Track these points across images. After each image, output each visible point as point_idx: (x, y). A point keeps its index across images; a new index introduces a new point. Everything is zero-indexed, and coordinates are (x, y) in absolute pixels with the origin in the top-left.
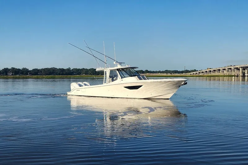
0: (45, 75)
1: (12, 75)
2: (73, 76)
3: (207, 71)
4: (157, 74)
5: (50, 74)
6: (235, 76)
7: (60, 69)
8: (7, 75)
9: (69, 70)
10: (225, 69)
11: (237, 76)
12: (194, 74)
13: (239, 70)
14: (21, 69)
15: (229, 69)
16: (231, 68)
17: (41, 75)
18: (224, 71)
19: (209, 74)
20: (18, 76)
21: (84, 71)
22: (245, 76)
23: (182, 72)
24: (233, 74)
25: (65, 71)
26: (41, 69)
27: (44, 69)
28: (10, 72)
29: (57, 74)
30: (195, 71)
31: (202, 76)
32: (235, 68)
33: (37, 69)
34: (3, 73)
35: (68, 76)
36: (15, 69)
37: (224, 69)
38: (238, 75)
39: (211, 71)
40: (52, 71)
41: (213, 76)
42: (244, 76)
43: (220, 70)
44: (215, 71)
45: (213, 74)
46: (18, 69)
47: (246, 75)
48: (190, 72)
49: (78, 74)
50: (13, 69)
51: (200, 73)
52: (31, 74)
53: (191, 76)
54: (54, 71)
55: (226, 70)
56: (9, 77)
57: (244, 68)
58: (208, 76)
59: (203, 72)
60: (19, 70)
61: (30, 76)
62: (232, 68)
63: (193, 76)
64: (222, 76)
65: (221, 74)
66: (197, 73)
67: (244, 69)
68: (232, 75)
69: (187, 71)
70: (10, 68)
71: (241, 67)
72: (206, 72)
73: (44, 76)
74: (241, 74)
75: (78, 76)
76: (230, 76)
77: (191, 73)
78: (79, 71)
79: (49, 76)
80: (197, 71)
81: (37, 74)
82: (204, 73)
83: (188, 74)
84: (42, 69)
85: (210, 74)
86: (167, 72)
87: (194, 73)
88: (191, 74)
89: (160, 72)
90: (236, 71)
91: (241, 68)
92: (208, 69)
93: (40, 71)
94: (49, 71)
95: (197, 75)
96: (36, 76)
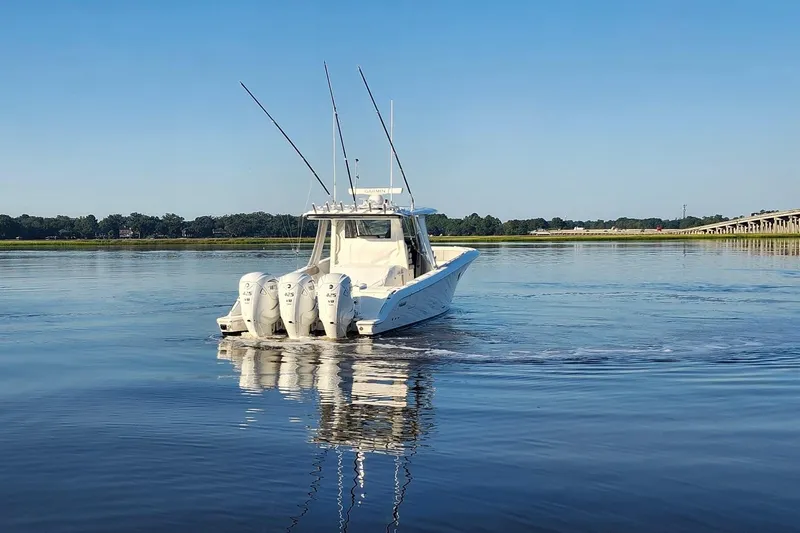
0: (234, 236)
1: (134, 236)
3: (761, 218)
4: (591, 231)
5: (250, 232)
7: (278, 217)
8: (117, 235)
12: (714, 229)
14: (161, 219)
17: (222, 235)
19: (766, 231)
20: (150, 239)
23: (676, 224)
25: (296, 225)
26: (222, 218)
27: (230, 217)
28: (128, 228)
29: (270, 235)
30: (719, 219)
31: (743, 237)
33: (210, 218)
34: (105, 232)
35: (305, 239)
36: (141, 219)
39: (772, 220)
40: (254, 225)
41: (780, 237)
44: (786, 218)
45: (779, 230)
46: (152, 218)
48: (701, 223)
50: (136, 216)
51: (735, 226)
52: (190, 233)
53: (704, 238)
54: (260, 222)
56: (125, 244)
58: (762, 237)
59: (746, 224)
60: (155, 220)
61: (188, 240)
63: (712, 238)
66: (724, 227)
69: (692, 222)
70: (126, 214)
72: (758, 222)
73: (231, 240)
77: (708, 227)
79: (247, 239)
80: (727, 220)
81: (208, 233)
82: (750, 227)
83: (697, 231)
84: (225, 218)
85: (768, 231)
86: (623, 223)
87: (717, 226)
88: (705, 231)
89: (599, 224)
92: (762, 212)
93: (219, 223)
94: (246, 225)
95: (726, 233)
96: (206, 239)
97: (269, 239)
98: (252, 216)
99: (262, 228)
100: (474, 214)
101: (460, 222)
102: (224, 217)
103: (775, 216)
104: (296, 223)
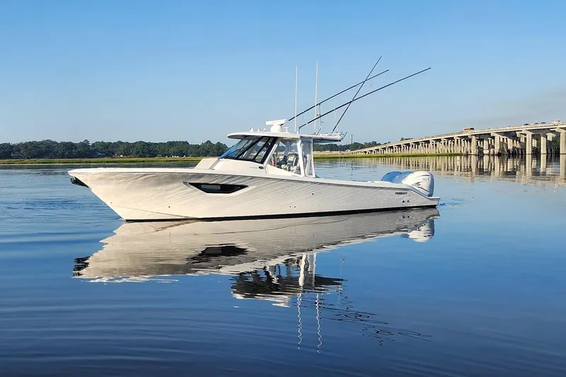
0: (28, 158)
2: (96, 160)
3: (402, 143)
5: (40, 155)
6: (460, 155)
7: (64, 144)
9: (85, 144)
10: (440, 140)
11: (467, 155)
12: (371, 151)
13: (470, 140)
15: (448, 139)
16: (452, 138)
17: (19, 157)
18: (438, 143)
21: (122, 149)
22: (484, 155)
23: (346, 148)
24: (457, 150)
25: (76, 149)
26: (19, 145)
27: (25, 144)
29: (56, 157)
30: (375, 144)
31: (390, 157)
32: (462, 137)
33: (8, 145)
35: (83, 160)
37: (437, 140)
38: (467, 152)
39: (408, 145)
40: (44, 149)
41: (414, 156)
42: (480, 155)
43: (428, 142)
44: (418, 143)
45: (414, 151)
47: (486, 152)
48: (363, 147)
49: (107, 155)
51: (384, 149)
53: (366, 157)
54: (48, 147)
55: (442, 142)
57: (481, 138)
58: (404, 156)
59: (392, 147)
62: (455, 136)
63: (370, 157)
64: (432, 156)
65: (430, 150)
66: (378, 150)
67: (482, 140)
68: (455, 152)
69: (356, 146)
71: (476, 135)
72: (400, 146)
73: (26, 161)
74: (474, 151)
75: (107, 159)
76: (451, 155)
77: (366, 150)
78: (110, 149)
79: (38, 160)
80: (379, 144)
81: (8, 155)
82: (394, 149)
83: (359, 152)
85: (406, 152)
87: (373, 149)
88: (366, 152)
90: (465, 144)
91: (474, 137)
92: (402, 139)
93: (16, 148)
94: (38, 150)
95: (379, 153)
96: (7, 160)
97: (56, 160)
98: (42, 143)
99: (50, 152)
100: (209, 142)
101: (197, 147)
102: (21, 144)
103: (410, 142)
104: (76, 148)
